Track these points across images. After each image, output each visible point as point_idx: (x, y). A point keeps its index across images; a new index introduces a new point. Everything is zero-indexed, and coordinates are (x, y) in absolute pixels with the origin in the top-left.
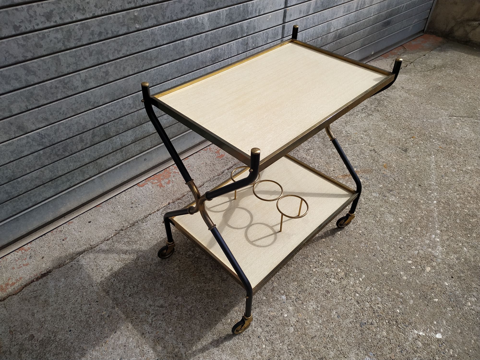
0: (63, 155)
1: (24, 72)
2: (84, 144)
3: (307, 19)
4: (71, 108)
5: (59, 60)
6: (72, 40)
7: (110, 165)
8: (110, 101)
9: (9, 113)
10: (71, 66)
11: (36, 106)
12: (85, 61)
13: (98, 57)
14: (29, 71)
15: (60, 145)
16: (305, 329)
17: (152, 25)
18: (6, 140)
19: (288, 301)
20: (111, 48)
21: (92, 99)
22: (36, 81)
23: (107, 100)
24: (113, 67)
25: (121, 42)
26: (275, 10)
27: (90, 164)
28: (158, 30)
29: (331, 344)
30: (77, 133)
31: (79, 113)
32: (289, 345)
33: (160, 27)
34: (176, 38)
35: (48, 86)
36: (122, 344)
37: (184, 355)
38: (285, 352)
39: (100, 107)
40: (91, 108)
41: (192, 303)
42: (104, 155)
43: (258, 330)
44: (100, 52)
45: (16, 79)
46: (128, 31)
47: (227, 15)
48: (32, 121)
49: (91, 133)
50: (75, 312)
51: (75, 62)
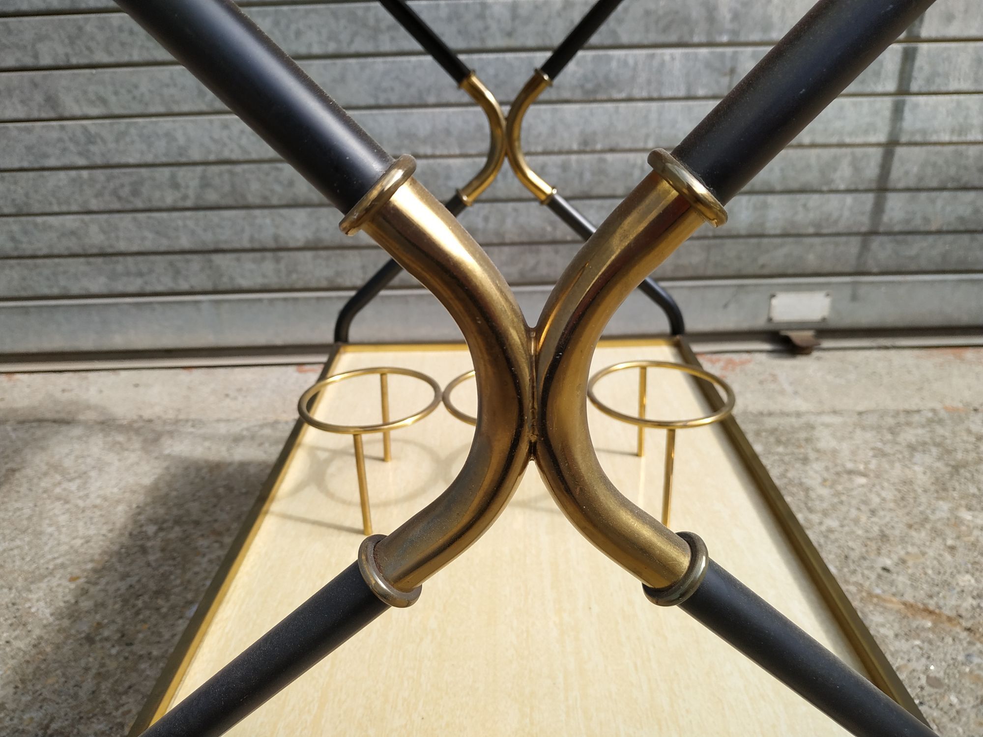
0: (130, 203)
2: (180, 195)
4: (160, 94)
9: (32, 61)
11: (87, 62)
15: (124, 174)
18: (22, 117)
27: (194, 256)
30: (164, 160)
31: (175, 112)
42: (229, 248)
48: (75, 93)
49: (198, 175)
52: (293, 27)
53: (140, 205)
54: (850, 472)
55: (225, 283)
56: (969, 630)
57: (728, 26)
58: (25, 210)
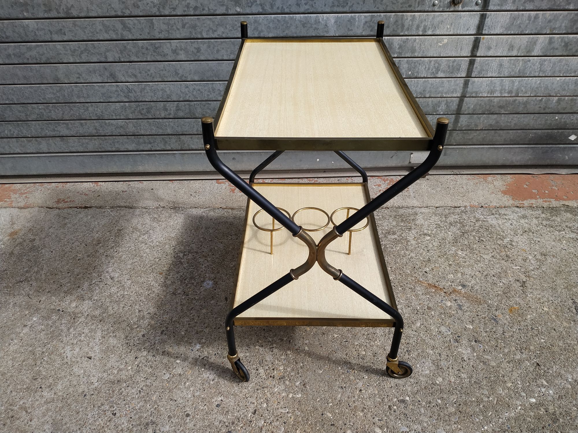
0: (146, 116)
1: (121, 26)
2: (167, 113)
3: (525, 62)
4: (159, 74)
5: (152, 24)
6: (167, 7)
7: (194, 147)
8: (199, 79)
9: (104, 59)
10: (163, 33)
11: (128, 60)
12: (177, 32)
13: (190, 31)
14: (125, 27)
15: (144, 104)
16: (176, 387)
17: (256, 12)
18: (100, 81)
19: (197, 352)
20: (205, 25)
21: (180, 72)
22: (130, 37)
23: (196, 79)
24: (205, 45)
25: (218, 22)
26: (455, 33)
27: (173, 136)
28: (263, 20)
29: (177, 420)
30: (161, 100)
31: (165, 80)
32: (147, 386)
33: (266, 17)
34: (286, 34)
35: (140, 45)
36: (61, 283)
37: (79, 322)
38: (137, 388)
39: (188, 83)
40: (178, 80)
41: (132, 292)
42: (188, 133)
43: (144, 352)
44: (194, 27)
45: (114, 31)
46: (226, 12)
47: (366, 22)
48: (123, 72)
49: (175, 106)
50: (68, 242)
51: (167, 30)
52: (216, 48)
53: (150, 117)
54: (425, 234)
55: (186, 146)
56: (445, 292)
57: (397, 50)
58: (101, 118)
